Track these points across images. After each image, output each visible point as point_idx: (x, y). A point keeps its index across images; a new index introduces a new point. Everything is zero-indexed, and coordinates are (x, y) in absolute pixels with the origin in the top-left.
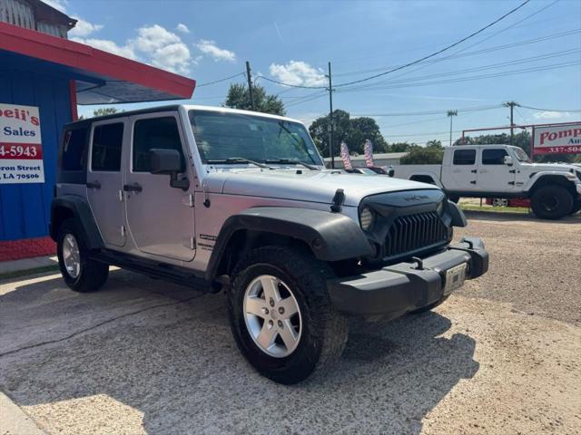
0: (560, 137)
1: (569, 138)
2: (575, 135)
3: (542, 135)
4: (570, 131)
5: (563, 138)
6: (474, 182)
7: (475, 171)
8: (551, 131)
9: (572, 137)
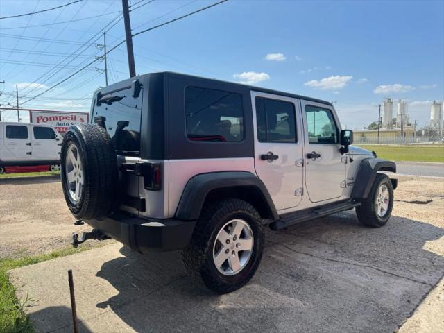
0: (51, 120)
1: (56, 122)
2: (60, 120)
3: (38, 118)
4: (57, 117)
5: (53, 122)
6: (30, 153)
7: (30, 144)
8: (44, 115)
9: (58, 121)
